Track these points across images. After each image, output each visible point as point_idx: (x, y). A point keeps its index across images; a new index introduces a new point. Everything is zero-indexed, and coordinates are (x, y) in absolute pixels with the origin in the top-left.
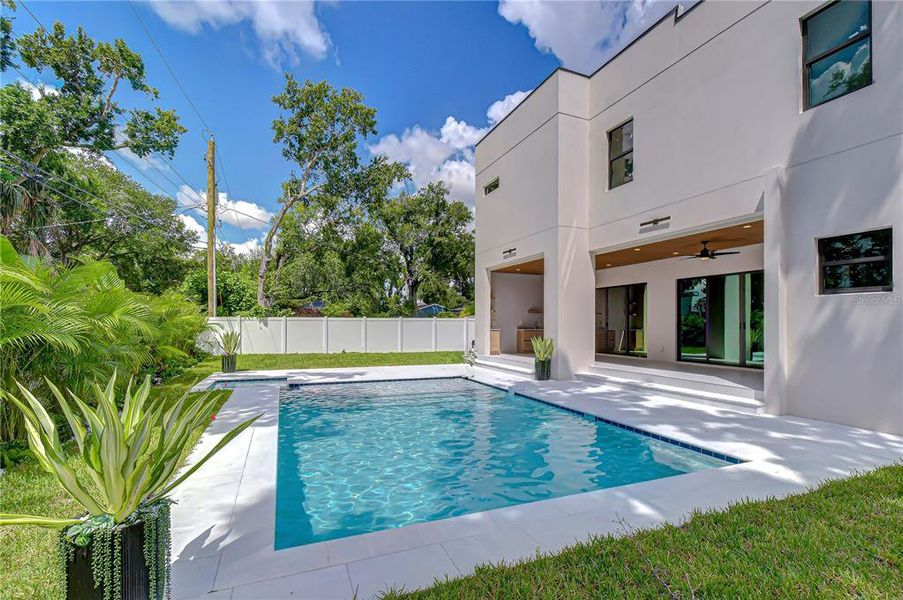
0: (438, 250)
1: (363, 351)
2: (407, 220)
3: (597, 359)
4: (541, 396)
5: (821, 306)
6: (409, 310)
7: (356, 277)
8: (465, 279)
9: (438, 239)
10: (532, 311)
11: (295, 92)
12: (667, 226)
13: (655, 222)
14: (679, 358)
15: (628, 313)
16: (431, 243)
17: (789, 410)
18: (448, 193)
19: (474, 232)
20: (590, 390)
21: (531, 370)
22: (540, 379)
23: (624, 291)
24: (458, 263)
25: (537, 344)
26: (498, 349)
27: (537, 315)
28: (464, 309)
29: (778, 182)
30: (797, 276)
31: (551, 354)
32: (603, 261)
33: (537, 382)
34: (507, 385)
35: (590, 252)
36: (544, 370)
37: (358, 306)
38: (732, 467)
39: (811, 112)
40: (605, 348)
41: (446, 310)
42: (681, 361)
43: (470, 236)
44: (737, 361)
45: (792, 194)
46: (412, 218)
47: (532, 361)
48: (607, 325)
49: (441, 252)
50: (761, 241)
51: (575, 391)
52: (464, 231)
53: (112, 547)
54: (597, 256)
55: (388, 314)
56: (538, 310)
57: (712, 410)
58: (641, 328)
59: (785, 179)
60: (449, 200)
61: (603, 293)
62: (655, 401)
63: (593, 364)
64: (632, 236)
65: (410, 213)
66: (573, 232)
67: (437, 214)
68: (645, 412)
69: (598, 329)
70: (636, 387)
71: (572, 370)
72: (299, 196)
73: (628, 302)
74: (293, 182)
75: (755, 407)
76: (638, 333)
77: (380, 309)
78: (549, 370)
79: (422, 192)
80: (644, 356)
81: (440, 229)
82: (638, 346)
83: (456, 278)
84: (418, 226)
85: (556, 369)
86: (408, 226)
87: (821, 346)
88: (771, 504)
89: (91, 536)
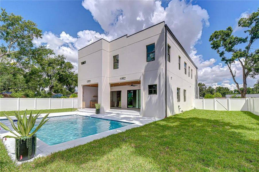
0: (61, 76)
1: (35, 109)
2: (49, 66)
3: (111, 108)
4: (98, 117)
5: (149, 96)
6: (49, 95)
7: (30, 84)
8: (70, 86)
9: (62, 73)
10: (94, 97)
11: (6, 16)
12: (125, 79)
13: (123, 78)
14: (128, 107)
15: (118, 97)
16: (59, 74)
17: (144, 116)
18: (65, 59)
19: (74, 72)
20: (109, 115)
21: (95, 112)
22: (97, 114)
23: (116, 92)
24: (68, 81)
25: (96, 105)
26: (85, 107)
27: (96, 98)
28: (71, 95)
29: (143, 74)
30: (145, 91)
31: (100, 107)
32: (112, 85)
33: (96, 114)
34: (89, 116)
35: (109, 83)
36: (98, 112)
37: (28, 94)
38: (133, 124)
39: (148, 62)
40: (112, 106)
41: (64, 96)
42: (128, 108)
43: (73, 73)
44: (138, 108)
45: (145, 76)
46: (51, 65)
47: (95, 109)
48: (113, 100)
49: (62, 77)
50: (140, 84)
51: (106, 116)
52: (71, 71)
53: (30, 141)
54: (111, 84)
55: (41, 97)
56: (96, 96)
57: (132, 117)
58: (120, 101)
59: (144, 74)
60: (66, 61)
61: (112, 93)
62: (122, 116)
63: (110, 109)
64: (118, 81)
65: (50, 63)
66: (105, 78)
67: (61, 65)
68: (120, 118)
69: (111, 101)
70: (119, 114)
71: (105, 111)
72: (7, 54)
73: (118, 95)
74: (3, 48)
75: (139, 116)
76: (120, 102)
77: (38, 95)
78: (99, 112)
79: (56, 57)
80: (121, 107)
81: (62, 70)
82: (120, 105)
83: (67, 85)
84: (54, 68)
85: (101, 111)
86: (50, 68)
87: (149, 103)
88: (137, 128)
89: (26, 139)
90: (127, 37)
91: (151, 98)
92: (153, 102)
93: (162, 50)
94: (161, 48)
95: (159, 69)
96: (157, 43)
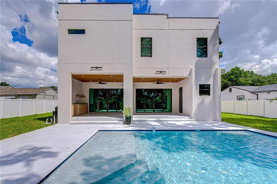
5: (200, 98)
10: (77, 96)
12: (165, 74)
13: (161, 72)
22: (127, 124)
35: (133, 76)
39: (198, 58)
87: (201, 105)
90: (168, 18)
91: (203, 100)
92: (206, 104)
93: (217, 48)
94: (216, 46)
95: (213, 67)
96: (211, 39)
